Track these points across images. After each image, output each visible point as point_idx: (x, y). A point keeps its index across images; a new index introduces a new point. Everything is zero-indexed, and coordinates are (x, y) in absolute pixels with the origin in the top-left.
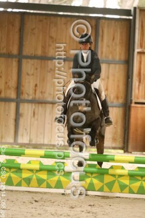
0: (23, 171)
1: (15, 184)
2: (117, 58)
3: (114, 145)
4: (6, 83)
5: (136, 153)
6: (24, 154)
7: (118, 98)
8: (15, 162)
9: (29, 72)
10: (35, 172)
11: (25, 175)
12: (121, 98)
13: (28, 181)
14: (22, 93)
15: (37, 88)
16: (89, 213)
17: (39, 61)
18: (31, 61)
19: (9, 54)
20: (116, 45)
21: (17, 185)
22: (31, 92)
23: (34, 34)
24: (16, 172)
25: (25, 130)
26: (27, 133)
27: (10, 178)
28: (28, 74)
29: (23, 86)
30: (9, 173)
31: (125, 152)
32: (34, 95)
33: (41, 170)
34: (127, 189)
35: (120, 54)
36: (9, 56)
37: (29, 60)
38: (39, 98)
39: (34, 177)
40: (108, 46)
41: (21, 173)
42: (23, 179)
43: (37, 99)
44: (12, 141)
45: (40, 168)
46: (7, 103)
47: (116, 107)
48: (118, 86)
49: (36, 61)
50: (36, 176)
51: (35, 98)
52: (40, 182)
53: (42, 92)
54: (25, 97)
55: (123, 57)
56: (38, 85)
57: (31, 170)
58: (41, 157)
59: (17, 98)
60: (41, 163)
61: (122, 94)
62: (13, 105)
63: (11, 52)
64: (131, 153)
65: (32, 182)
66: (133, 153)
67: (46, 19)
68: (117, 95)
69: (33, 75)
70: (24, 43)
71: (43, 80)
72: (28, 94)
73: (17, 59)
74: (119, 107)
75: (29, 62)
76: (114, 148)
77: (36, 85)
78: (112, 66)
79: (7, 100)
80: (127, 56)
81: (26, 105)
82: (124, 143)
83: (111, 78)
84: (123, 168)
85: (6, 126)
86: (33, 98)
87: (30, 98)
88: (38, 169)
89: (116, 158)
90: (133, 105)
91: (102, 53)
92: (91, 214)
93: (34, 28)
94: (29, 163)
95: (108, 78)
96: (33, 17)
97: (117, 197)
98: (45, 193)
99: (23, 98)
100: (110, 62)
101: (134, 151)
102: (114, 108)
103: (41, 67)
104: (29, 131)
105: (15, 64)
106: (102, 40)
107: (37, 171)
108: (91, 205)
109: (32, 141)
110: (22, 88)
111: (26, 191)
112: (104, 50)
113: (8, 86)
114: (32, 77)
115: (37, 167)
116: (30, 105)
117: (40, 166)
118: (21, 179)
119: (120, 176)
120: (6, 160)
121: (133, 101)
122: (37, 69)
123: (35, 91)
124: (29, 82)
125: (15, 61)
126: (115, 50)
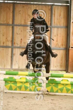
0: (17, 83)
1: (13, 89)
2: (62, 25)
3: (61, 69)
4: (6, 38)
5: (72, 73)
6: (18, 74)
7: (62, 45)
8: (13, 78)
9: (18, 33)
10: (23, 83)
11: (18, 85)
12: (64, 45)
13: (20, 88)
14: (15, 43)
15: (22, 40)
16: (52, 103)
17: (23, 27)
18: (19, 27)
19: (7, 23)
20: (61, 19)
21: (14, 90)
22: (19, 43)
23: (20, 13)
24: (14, 83)
25: (16, 62)
26: (17, 64)
27: (11, 86)
28: (17, 34)
29: (15, 40)
30: (10, 84)
31: (66, 72)
32: (20, 44)
33: (27, 82)
34: (70, 91)
35: (63, 23)
36: (8, 25)
37: (18, 27)
38: (23, 46)
39: (23, 86)
40: (57, 19)
41: (17, 84)
42: (18, 87)
43: (22, 46)
44: (10, 67)
45: (26, 81)
46: (7, 49)
47: (62, 50)
48: (63, 39)
49: (21, 27)
50: (24, 85)
51: (21, 46)
52: (26, 88)
53: (24, 43)
54: (16, 45)
55: (65, 25)
56: (22, 39)
57: (22, 82)
58: (27, 76)
59: (12, 46)
60: (26, 79)
61: (64, 43)
62: (10, 50)
63: (9, 23)
64: (70, 73)
65: (22, 88)
66: (71, 73)
67: (26, 6)
68: (62, 43)
69: (20, 34)
70: (15, 18)
71: (25, 37)
72: (17, 44)
73: (12, 26)
74: (63, 50)
75: (18, 28)
76: (61, 71)
77: (21, 39)
78: (59, 29)
79: (7, 47)
80: (67, 24)
81: (16, 49)
82: (66, 68)
83: (59, 35)
84: (68, 81)
85: (7, 60)
86: (20, 46)
87: (19, 46)
88: (25, 82)
89: (64, 76)
90: (70, 48)
91: (54, 22)
92: (53, 104)
93: (20, 11)
94: (21, 78)
95: (58, 35)
96: (20, 5)
97: (65, 95)
98: (29, 94)
99: (15, 46)
100: (58, 27)
101: (71, 72)
102: (61, 50)
103: (24, 30)
104: (18, 62)
105: (11, 28)
106: (54, 16)
107: (25, 83)
108: (52, 100)
109: (20, 67)
110: (14, 41)
111: (19, 93)
112: (56, 21)
113: (8, 40)
114: (19, 35)
115: (25, 80)
116: (18, 49)
117: (26, 80)
118: (16, 87)
119: (67, 85)
120: (9, 77)
121: (70, 47)
122: (22, 31)
123: (21, 42)
124: (18, 38)
125: (11, 27)
126: (61, 21)
